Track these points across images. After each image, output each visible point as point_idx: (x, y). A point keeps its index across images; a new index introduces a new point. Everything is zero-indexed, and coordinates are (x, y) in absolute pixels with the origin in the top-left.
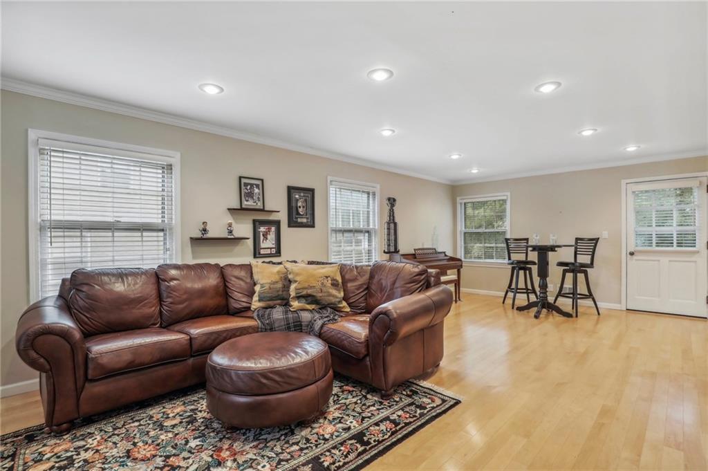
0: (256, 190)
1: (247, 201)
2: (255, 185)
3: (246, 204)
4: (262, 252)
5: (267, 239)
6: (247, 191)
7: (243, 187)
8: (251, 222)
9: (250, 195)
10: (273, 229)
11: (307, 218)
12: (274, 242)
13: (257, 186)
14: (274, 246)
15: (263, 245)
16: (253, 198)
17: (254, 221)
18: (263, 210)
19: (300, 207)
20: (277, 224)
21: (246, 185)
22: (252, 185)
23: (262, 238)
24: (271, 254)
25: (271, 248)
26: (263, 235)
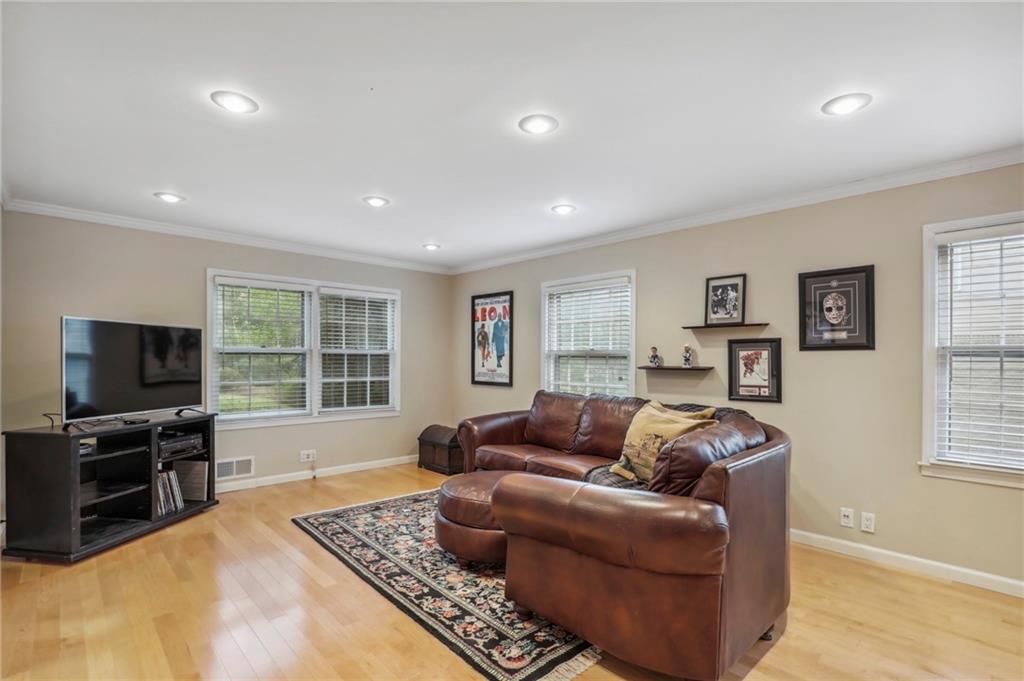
0: (732, 294)
1: (715, 313)
2: (731, 286)
3: (714, 318)
4: (742, 392)
5: (752, 371)
6: (716, 298)
7: (711, 293)
8: (726, 344)
9: (721, 303)
10: (765, 354)
11: (849, 331)
12: (766, 377)
13: (735, 287)
14: (766, 383)
15: (743, 381)
16: (725, 307)
17: (731, 343)
18: (742, 324)
19: (829, 310)
20: (775, 345)
21: (716, 289)
22: (724, 288)
23: (742, 369)
24: (759, 396)
25: (760, 387)
26: (746, 365)
